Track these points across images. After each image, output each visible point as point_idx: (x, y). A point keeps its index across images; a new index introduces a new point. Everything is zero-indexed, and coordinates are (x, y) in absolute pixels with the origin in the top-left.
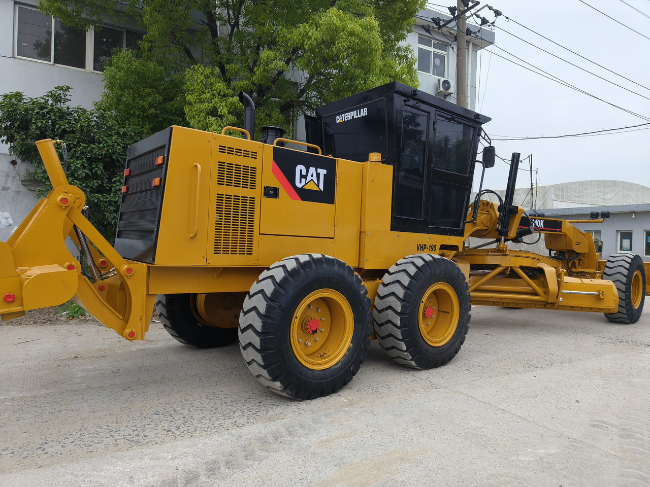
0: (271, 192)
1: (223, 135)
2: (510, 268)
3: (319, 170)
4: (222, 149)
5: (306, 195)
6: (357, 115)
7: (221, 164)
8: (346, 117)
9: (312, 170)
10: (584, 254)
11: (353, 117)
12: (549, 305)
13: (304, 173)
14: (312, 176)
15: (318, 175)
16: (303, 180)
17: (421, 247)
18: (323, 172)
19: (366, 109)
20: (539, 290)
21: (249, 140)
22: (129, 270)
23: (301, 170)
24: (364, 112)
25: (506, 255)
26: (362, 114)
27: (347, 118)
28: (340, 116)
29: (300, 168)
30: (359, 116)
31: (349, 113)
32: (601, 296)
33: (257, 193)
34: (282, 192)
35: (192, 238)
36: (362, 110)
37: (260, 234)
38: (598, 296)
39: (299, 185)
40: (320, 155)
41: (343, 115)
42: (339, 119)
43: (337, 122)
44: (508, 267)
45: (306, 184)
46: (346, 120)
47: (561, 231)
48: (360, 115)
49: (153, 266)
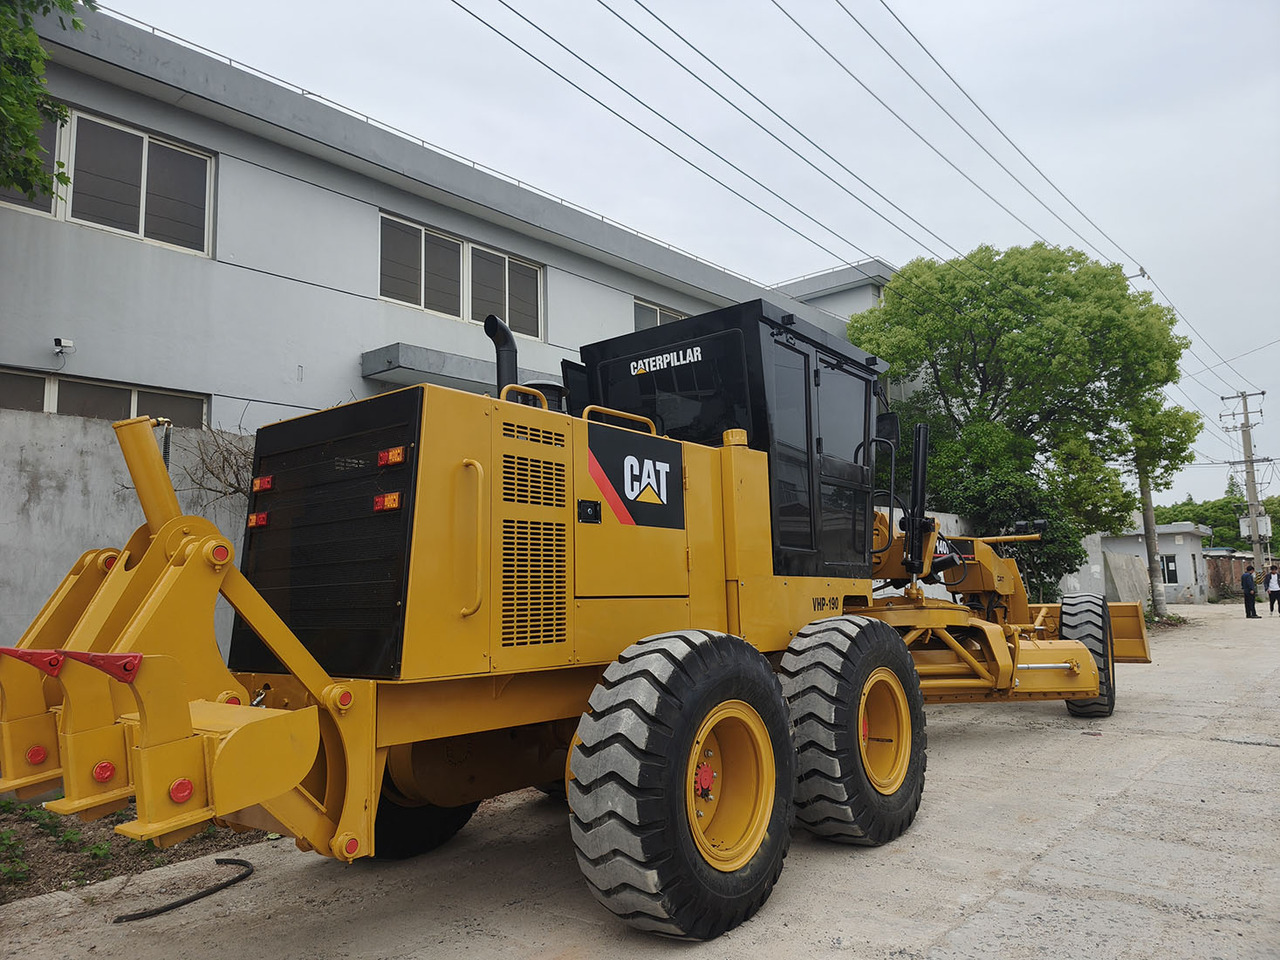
0: (589, 512)
1: (503, 400)
2: (930, 632)
3: (659, 465)
4: (508, 429)
5: (641, 514)
6: (679, 360)
7: (508, 459)
8: (652, 364)
9: (648, 464)
10: (1007, 596)
11: (669, 363)
12: (997, 694)
13: (636, 472)
14: (649, 477)
15: (657, 473)
16: (636, 484)
17: (819, 604)
18: (664, 468)
19: (699, 349)
20: (980, 667)
21: (545, 410)
22: (346, 697)
23: (632, 466)
24: (694, 355)
25: (923, 608)
26: (690, 358)
27: (655, 366)
28: (640, 362)
29: (630, 461)
30: (683, 362)
31: (660, 357)
32: (1076, 669)
33: (567, 515)
34: (607, 511)
35: (465, 616)
36: (689, 351)
37: (576, 597)
38: (1071, 669)
39: (631, 496)
40: (654, 434)
41: (646, 361)
42: (638, 368)
43: (634, 374)
44: (927, 630)
45: (641, 493)
46: (653, 369)
47: (974, 559)
48: (685, 359)
49: (399, 682)
